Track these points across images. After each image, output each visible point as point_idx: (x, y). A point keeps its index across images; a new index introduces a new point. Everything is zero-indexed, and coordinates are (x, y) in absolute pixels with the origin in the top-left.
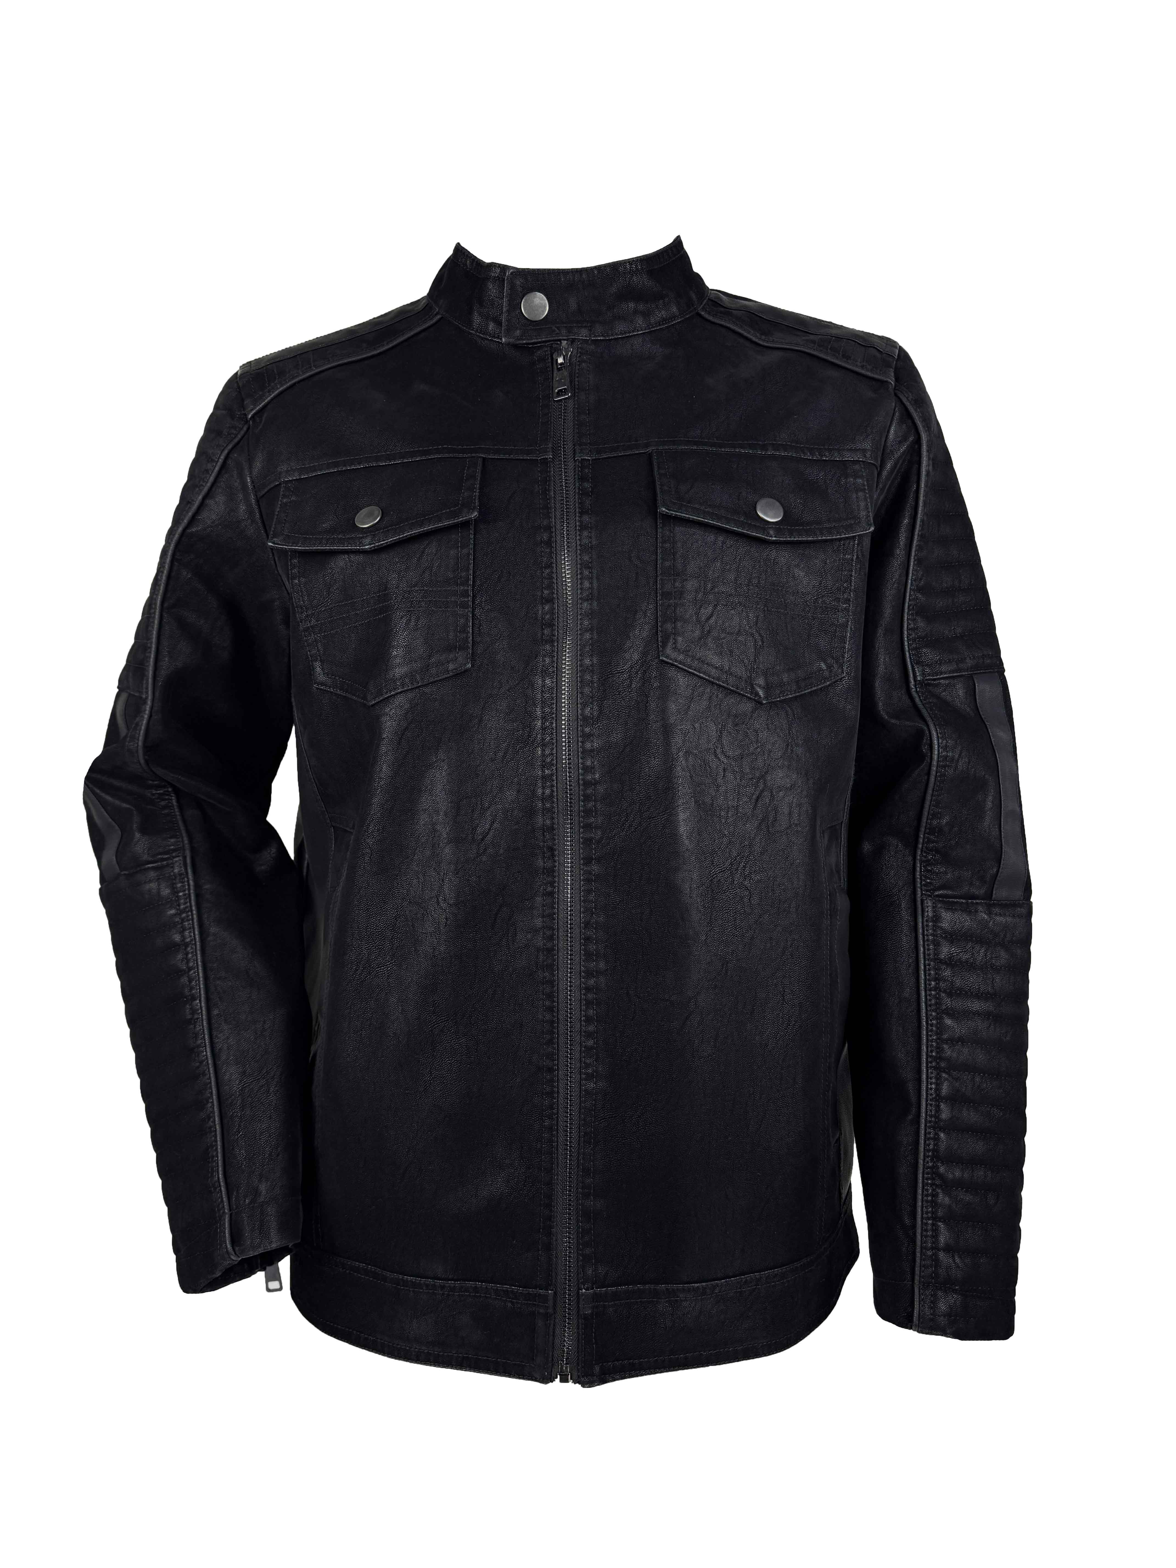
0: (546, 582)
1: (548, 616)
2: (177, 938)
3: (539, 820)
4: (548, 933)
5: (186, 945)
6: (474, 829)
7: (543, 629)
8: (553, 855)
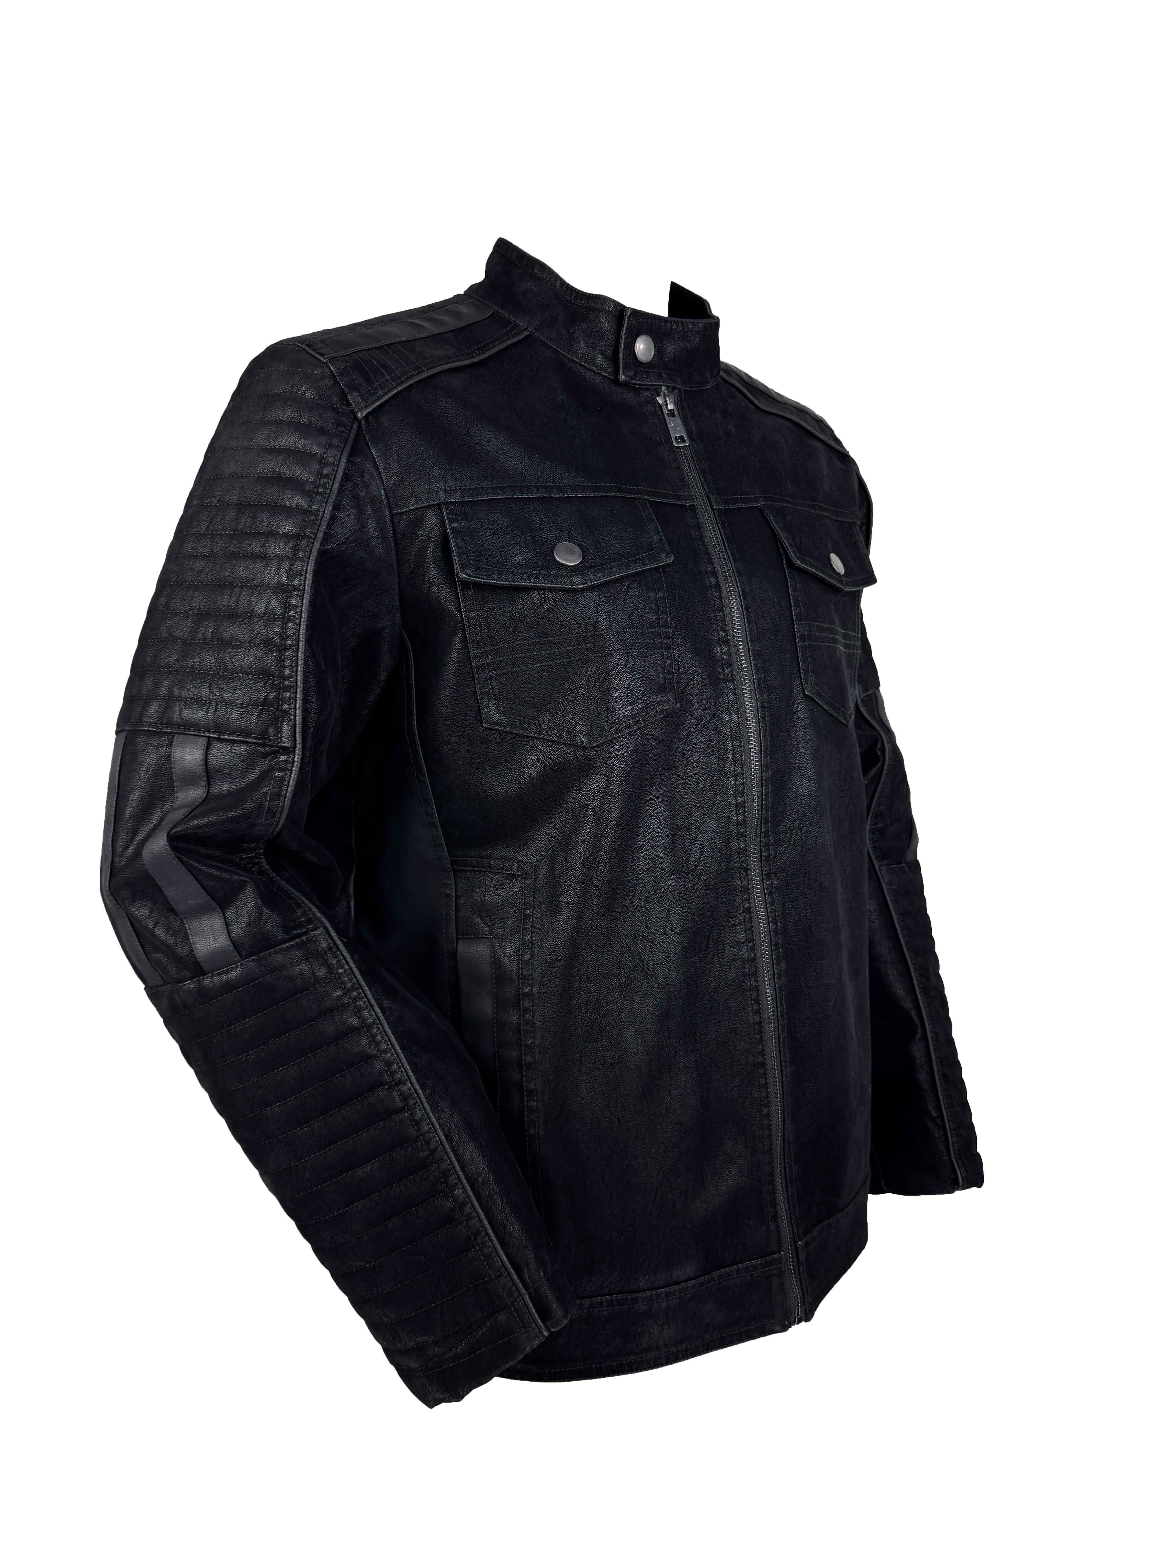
0: (720, 624)
1: (727, 657)
2: (354, 1021)
3: (735, 844)
4: (751, 945)
5: (369, 1027)
6: (688, 859)
7: (723, 669)
8: (747, 875)
